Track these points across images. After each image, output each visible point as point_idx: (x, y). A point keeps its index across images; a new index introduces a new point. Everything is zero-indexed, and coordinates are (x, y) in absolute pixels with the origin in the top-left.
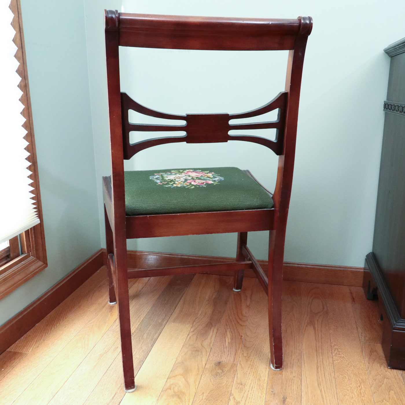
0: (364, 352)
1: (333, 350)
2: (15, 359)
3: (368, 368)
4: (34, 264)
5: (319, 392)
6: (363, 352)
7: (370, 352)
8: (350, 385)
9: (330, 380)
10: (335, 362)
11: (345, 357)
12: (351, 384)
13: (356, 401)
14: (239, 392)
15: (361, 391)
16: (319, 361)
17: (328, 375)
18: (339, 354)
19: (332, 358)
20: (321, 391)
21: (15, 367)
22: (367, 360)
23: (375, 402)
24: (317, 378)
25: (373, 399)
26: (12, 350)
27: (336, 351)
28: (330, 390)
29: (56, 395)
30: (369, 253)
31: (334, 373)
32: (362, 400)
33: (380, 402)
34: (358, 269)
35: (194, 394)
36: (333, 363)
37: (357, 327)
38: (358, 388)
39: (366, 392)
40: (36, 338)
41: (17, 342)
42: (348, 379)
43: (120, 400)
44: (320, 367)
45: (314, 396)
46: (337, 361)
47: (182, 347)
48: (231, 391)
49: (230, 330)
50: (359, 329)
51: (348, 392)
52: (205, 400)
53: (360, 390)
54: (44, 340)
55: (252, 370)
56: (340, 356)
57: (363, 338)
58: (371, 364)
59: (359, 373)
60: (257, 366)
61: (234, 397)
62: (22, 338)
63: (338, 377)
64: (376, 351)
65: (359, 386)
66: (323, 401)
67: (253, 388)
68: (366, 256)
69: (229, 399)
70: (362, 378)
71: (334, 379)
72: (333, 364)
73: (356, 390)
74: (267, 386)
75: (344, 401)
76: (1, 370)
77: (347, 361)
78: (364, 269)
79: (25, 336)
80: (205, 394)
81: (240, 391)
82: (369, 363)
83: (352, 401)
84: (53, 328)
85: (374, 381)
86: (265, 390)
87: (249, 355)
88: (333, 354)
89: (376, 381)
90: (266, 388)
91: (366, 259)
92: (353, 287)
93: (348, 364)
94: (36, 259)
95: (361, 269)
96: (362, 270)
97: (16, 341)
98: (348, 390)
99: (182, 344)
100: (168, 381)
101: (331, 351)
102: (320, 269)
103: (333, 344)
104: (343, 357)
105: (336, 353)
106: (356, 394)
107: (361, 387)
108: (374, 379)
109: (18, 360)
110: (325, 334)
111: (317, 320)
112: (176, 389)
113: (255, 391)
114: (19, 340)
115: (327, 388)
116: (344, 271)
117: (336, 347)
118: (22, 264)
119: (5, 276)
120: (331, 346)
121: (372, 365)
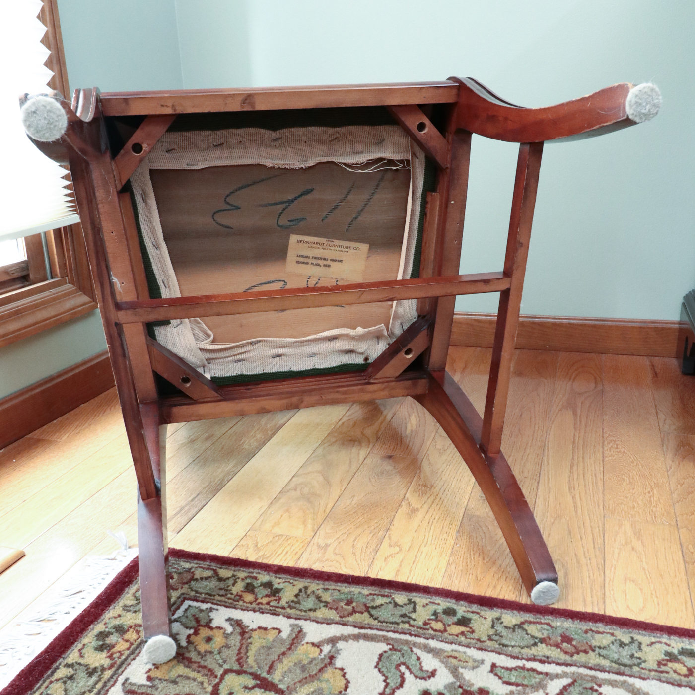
0: (665, 445)
1: (606, 443)
2: (37, 447)
3: (671, 468)
4: (73, 297)
5: (570, 499)
6: (663, 446)
7: (678, 446)
8: (631, 491)
9: (593, 484)
10: (607, 459)
11: (628, 453)
12: (633, 489)
13: (639, 513)
14: (419, 496)
15: (652, 499)
16: (576, 457)
17: (592, 475)
18: (617, 448)
19: (603, 453)
20: (574, 498)
21: (35, 458)
22: (670, 455)
23: (677, 515)
24: (570, 480)
25: (673, 511)
26: (35, 437)
27: (611, 444)
28: (592, 496)
29: (97, 495)
30: (690, 292)
31: (602, 474)
32: (652, 511)
33: (687, 514)
34: (667, 323)
35: (337, 498)
36: (603, 460)
37: (657, 413)
38: (647, 494)
39: (661, 501)
40: (78, 423)
41: (45, 427)
42: (628, 482)
43: (204, 503)
44: (578, 465)
45: (560, 504)
46: (610, 458)
47: (326, 435)
48: (405, 494)
49: (416, 414)
50: (662, 416)
51: (625, 500)
52: (356, 506)
53: (650, 497)
54: (90, 425)
55: (448, 467)
56: (618, 450)
57: (667, 427)
58: (677, 463)
59: (651, 475)
60: (458, 462)
61: (409, 503)
62: (55, 421)
63: (610, 479)
64: (689, 445)
65: (649, 493)
66: (576, 512)
67: (446, 491)
68: (684, 297)
69: (400, 505)
70: (655, 481)
71: (602, 483)
72: (603, 462)
73: (641, 498)
74: (472, 489)
75: (617, 511)
76: (12, 460)
77: (631, 457)
78: (680, 323)
79: (60, 419)
80: (356, 498)
81: (421, 495)
82: (673, 461)
83: (631, 513)
84: (108, 410)
85: (679, 486)
86: (468, 495)
87: (446, 448)
88: (606, 449)
89: (683, 485)
90: (470, 492)
91: (683, 304)
92: (657, 358)
93: (633, 462)
94: (76, 289)
95: (674, 323)
96: (677, 326)
97: (43, 426)
98: (626, 497)
99: (328, 432)
100: (294, 479)
101: (601, 445)
102: (594, 326)
103: (607, 435)
104: (624, 452)
105: (612, 447)
106: (640, 503)
107: (653, 494)
108: (679, 484)
109: (42, 449)
110: (594, 421)
111: (582, 403)
112: (306, 491)
113: (448, 496)
114: (49, 424)
115: (586, 493)
116: (641, 327)
117: (612, 438)
118: (51, 293)
119: (18, 307)
120: (603, 437)
121: (679, 463)
